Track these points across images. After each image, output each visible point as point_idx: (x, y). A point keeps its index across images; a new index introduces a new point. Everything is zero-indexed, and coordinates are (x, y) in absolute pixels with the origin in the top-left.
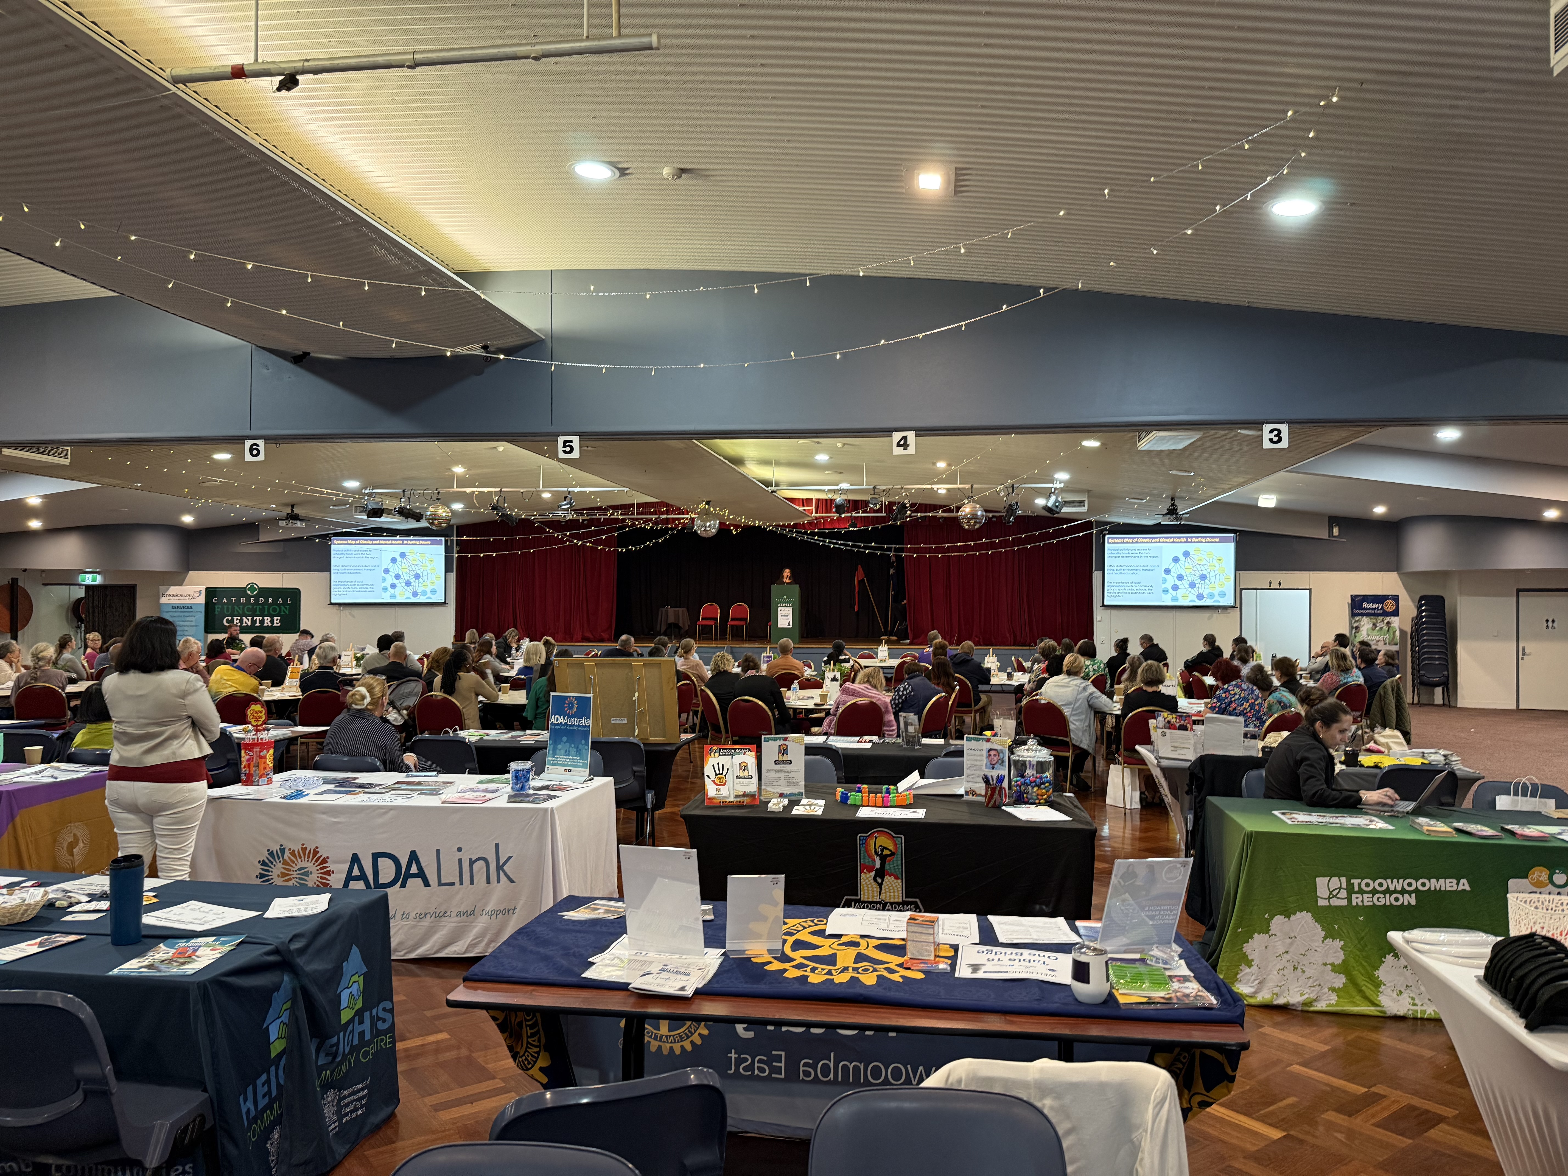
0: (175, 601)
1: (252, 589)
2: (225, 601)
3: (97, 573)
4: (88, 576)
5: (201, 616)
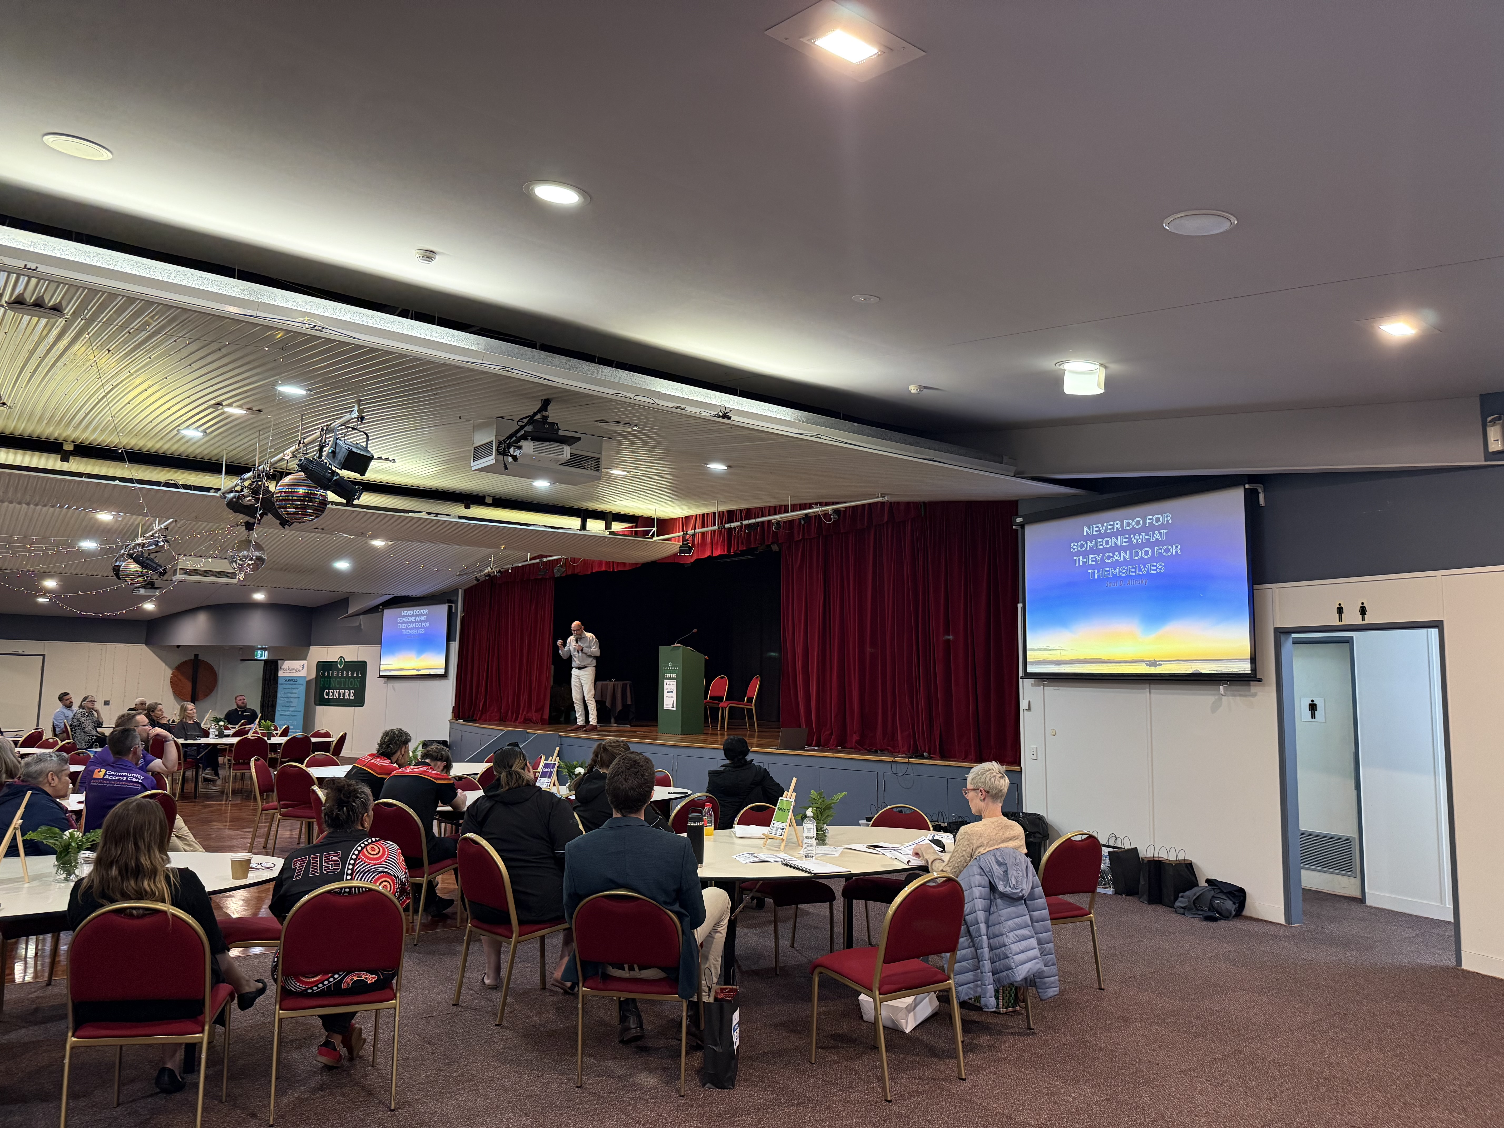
0: (287, 674)
1: (341, 662)
2: (326, 674)
3: (265, 649)
4: (259, 652)
5: (303, 689)
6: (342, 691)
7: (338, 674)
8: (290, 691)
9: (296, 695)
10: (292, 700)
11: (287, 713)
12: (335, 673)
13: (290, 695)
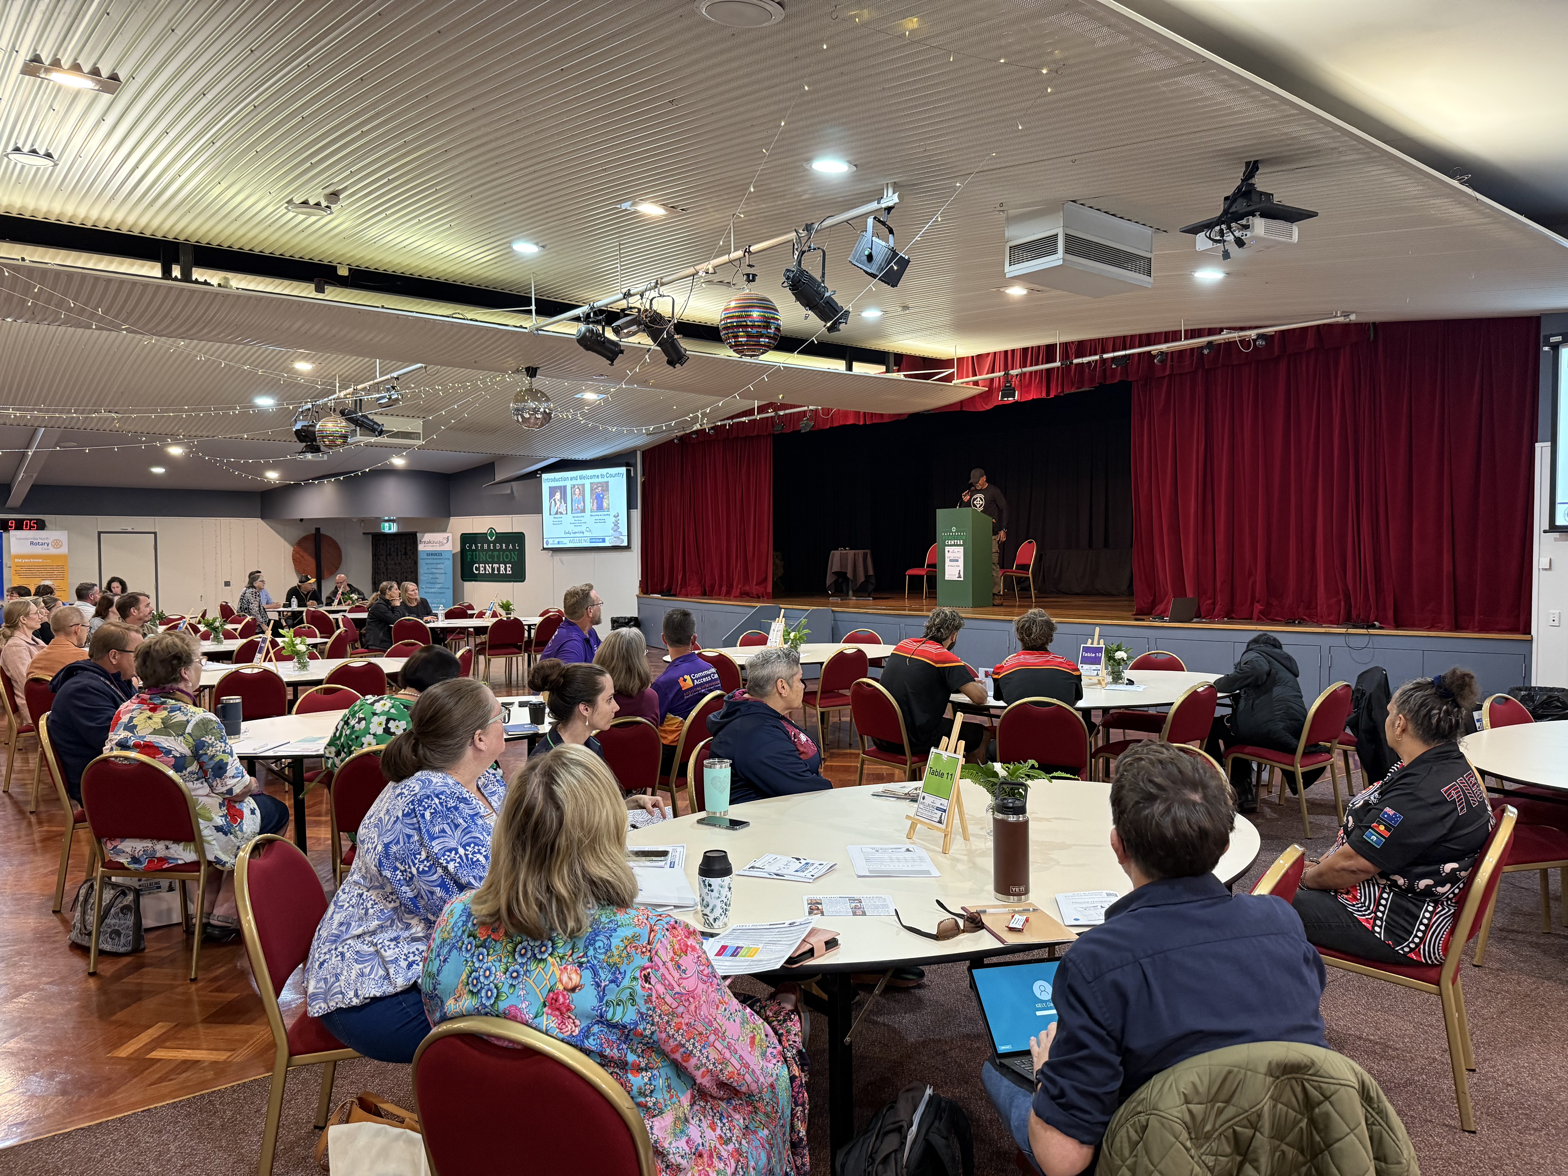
0: (429, 548)
1: (491, 534)
2: (474, 547)
3: (393, 521)
4: (387, 524)
5: (449, 563)
6: (496, 566)
7: (489, 546)
8: (434, 566)
9: (442, 571)
10: (437, 576)
11: (433, 590)
12: (486, 546)
13: (434, 571)
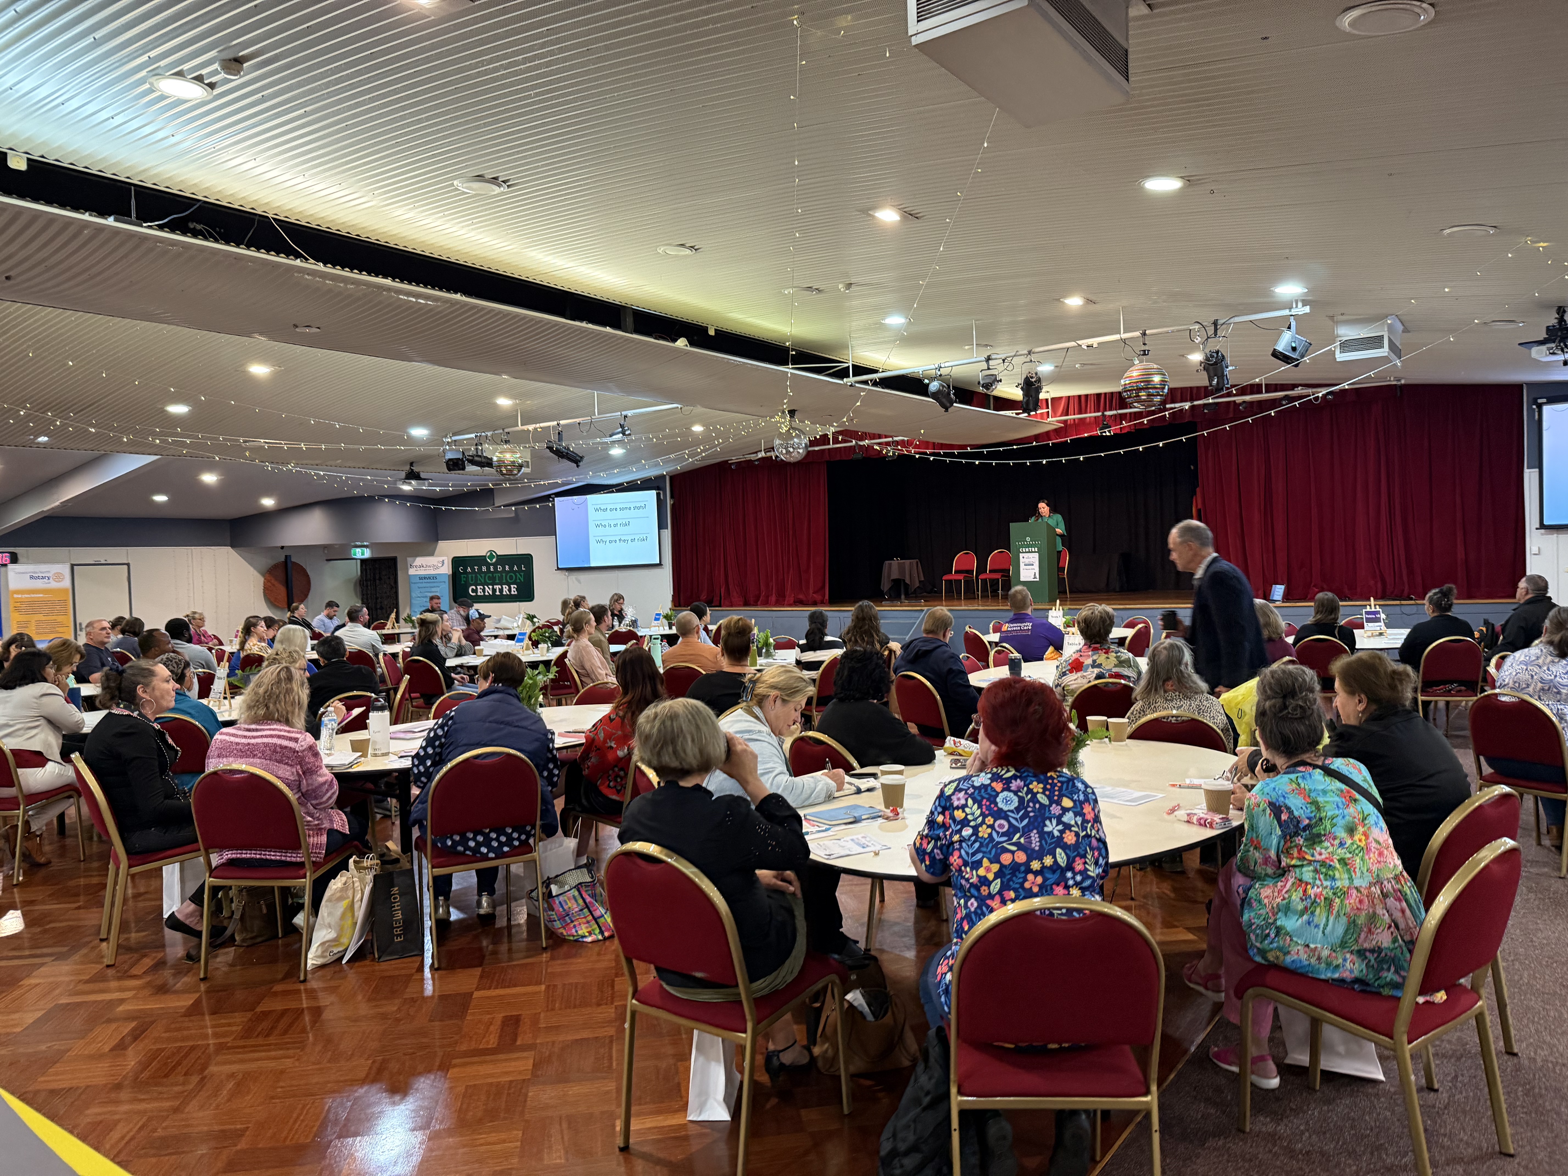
0: (422, 572)
1: (491, 557)
2: (470, 570)
3: (366, 547)
4: (358, 550)
6: (497, 587)
7: (488, 568)
12: (484, 569)
